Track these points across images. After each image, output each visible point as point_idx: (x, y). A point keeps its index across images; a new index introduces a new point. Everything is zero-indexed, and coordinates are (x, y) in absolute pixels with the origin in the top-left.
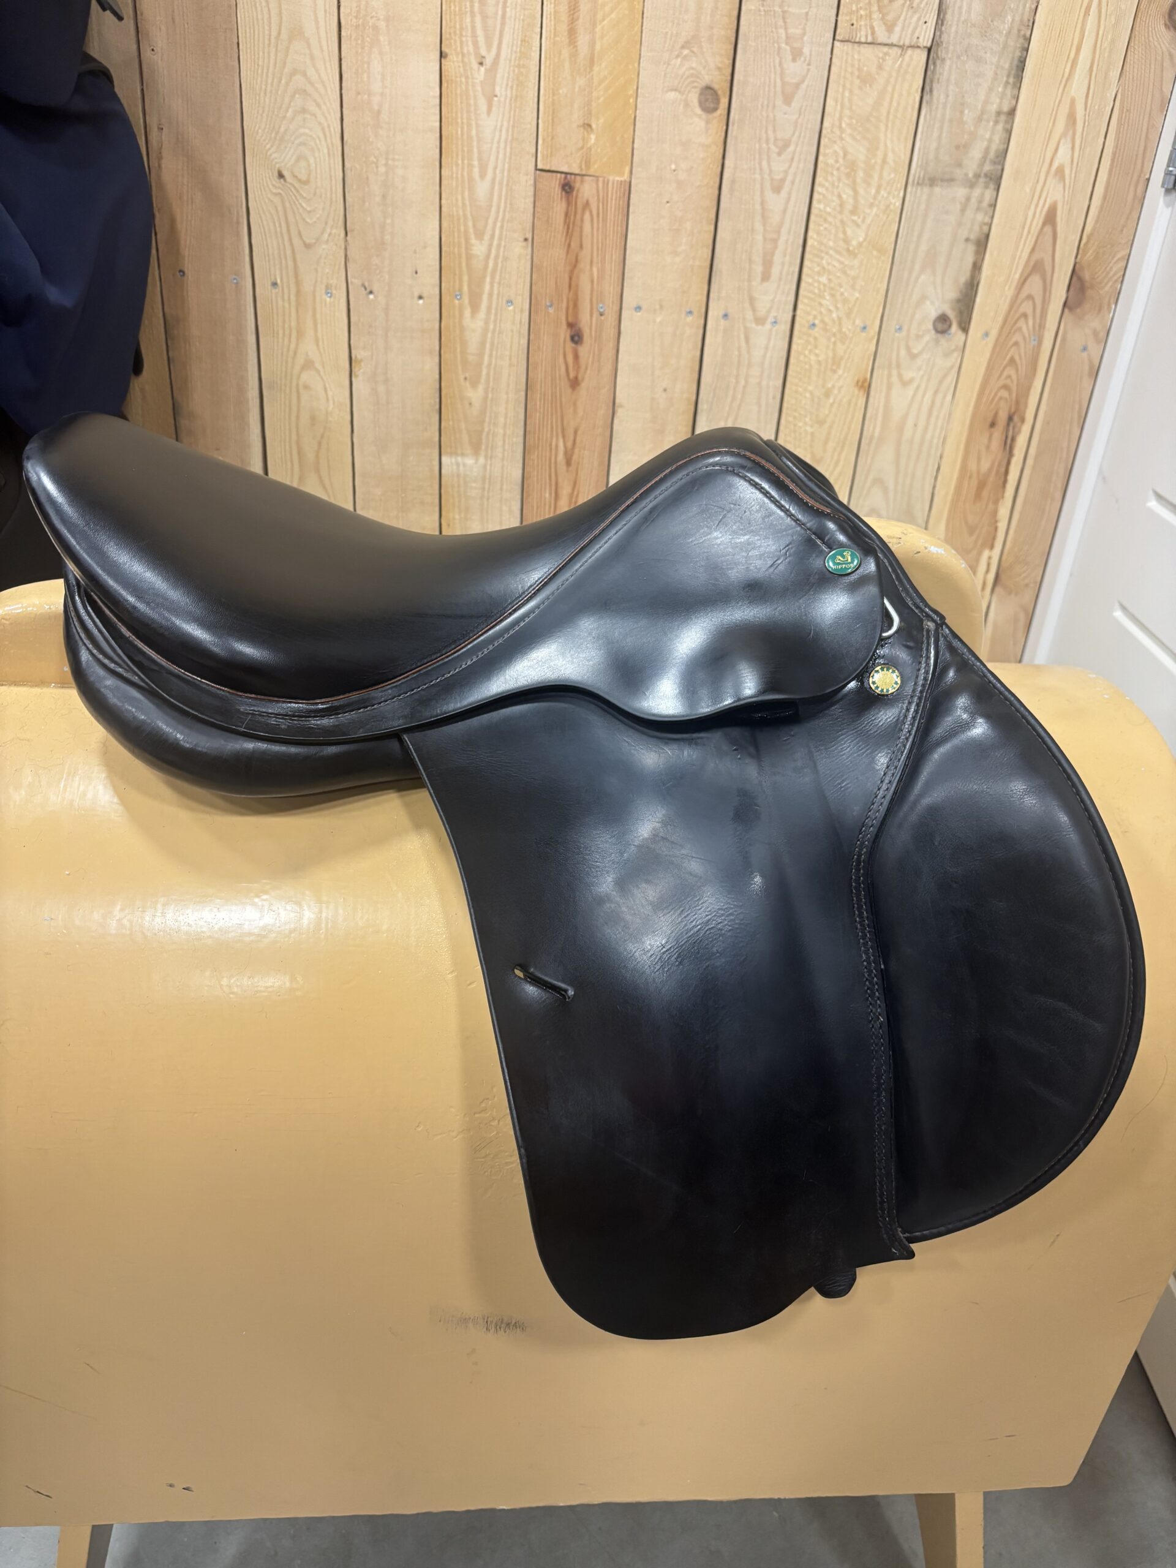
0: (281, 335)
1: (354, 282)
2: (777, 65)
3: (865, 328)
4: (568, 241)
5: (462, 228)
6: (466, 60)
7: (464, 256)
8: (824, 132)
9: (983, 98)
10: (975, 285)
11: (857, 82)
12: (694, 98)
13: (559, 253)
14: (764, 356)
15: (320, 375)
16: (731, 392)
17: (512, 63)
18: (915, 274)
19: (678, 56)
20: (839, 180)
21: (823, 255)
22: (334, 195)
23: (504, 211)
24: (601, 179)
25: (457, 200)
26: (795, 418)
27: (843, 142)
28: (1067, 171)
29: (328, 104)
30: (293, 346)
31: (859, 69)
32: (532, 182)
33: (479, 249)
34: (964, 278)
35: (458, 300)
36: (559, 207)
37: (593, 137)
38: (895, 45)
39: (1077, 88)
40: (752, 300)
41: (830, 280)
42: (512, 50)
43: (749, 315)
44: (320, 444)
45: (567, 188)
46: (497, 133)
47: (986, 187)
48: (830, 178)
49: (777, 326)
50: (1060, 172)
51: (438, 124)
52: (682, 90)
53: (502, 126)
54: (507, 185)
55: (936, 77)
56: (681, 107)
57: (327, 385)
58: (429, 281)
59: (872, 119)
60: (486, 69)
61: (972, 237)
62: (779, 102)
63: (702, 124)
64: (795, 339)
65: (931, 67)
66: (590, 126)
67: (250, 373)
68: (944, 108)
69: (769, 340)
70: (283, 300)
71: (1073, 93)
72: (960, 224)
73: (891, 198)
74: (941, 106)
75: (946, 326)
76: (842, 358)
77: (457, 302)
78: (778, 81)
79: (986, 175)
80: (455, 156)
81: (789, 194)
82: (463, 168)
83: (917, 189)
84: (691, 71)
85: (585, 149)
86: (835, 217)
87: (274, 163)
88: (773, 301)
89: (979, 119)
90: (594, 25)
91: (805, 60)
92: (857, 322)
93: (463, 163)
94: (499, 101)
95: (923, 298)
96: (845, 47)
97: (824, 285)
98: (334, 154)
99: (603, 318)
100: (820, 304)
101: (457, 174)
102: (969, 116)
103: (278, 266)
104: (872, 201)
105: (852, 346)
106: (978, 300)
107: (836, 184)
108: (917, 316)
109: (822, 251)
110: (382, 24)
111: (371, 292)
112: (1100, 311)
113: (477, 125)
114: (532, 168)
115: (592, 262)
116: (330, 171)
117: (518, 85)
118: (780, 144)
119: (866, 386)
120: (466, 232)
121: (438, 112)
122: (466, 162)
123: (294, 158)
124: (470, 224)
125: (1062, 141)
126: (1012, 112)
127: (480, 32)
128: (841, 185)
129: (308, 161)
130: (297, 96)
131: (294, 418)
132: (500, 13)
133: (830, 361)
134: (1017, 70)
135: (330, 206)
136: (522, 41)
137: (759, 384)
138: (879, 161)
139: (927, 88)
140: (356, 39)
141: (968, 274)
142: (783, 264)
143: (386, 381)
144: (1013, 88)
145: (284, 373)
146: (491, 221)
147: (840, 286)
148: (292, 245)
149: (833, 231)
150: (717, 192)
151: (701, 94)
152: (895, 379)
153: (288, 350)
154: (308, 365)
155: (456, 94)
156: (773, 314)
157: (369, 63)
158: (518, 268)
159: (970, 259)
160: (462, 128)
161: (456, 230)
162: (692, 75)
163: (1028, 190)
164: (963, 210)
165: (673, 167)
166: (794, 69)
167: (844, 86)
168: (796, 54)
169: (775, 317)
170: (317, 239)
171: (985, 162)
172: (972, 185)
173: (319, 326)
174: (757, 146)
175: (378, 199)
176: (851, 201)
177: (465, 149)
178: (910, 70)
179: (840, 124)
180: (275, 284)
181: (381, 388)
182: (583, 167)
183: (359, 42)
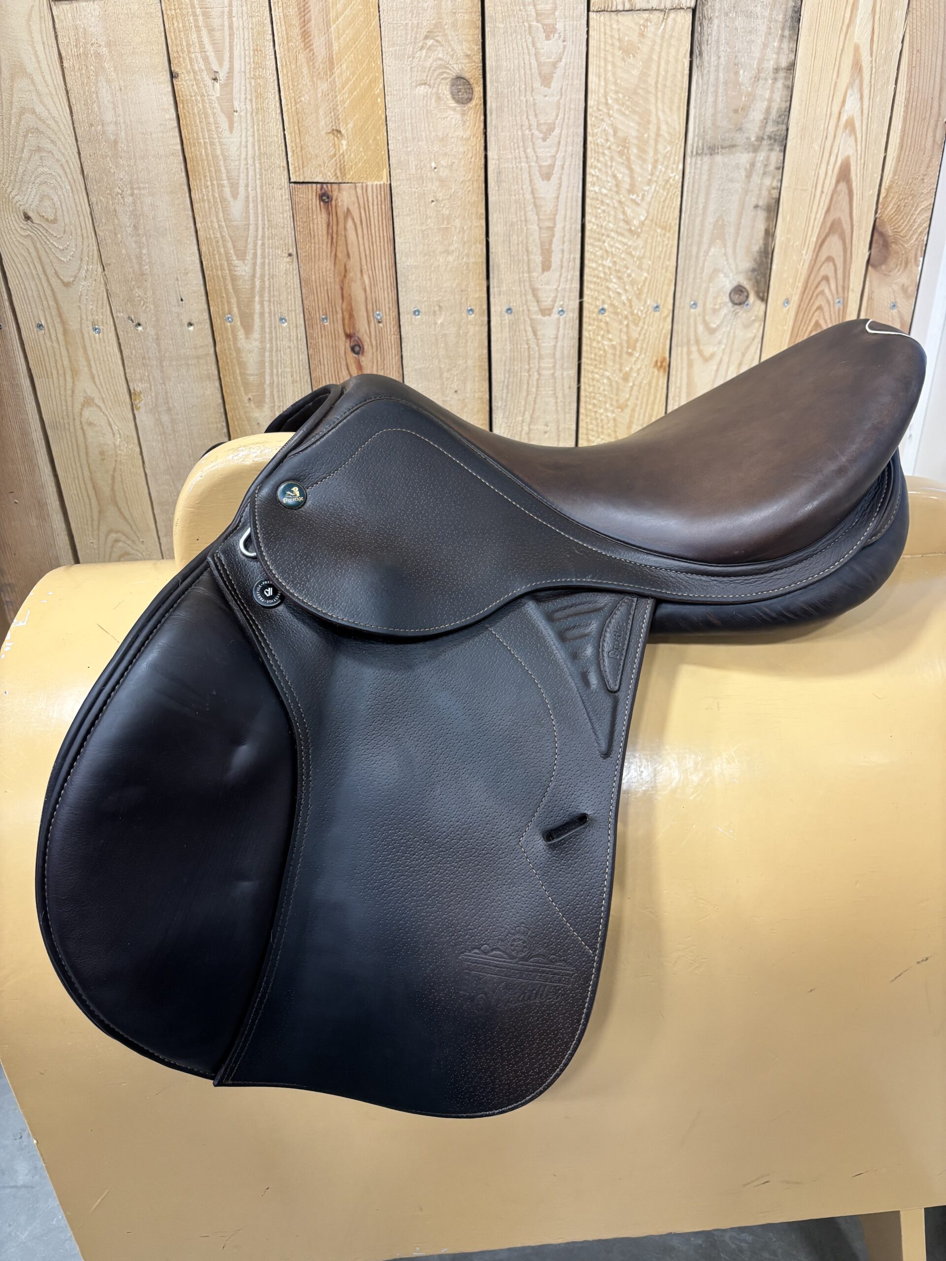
0: (55, 376)
1: (120, 315)
2: (530, 46)
3: (657, 307)
4: (333, 254)
5: (222, 250)
6: (199, 77)
7: (229, 278)
8: (589, 110)
9: (758, 55)
10: (770, 252)
11: (619, 53)
12: (445, 90)
13: (327, 264)
14: (555, 346)
15: (101, 410)
16: (525, 387)
17: (248, 75)
18: (704, 247)
19: (422, 48)
20: (612, 159)
21: (604, 237)
22: (84, 231)
23: (263, 228)
24: (359, 185)
25: (212, 222)
26: (594, 405)
27: (612, 119)
28: (857, 124)
29: (63, 139)
30: (69, 385)
31: (619, 40)
32: (287, 196)
33: (243, 269)
34: (757, 245)
35: (230, 322)
36: (320, 219)
37: (344, 142)
38: (656, 10)
39: (861, 33)
40: (534, 291)
41: (615, 263)
42: (245, 62)
43: (534, 308)
44: (113, 477)
45: (325, 198)
46: (243, 150)
47: (771, 150)
48: (601, 159)
49: (565, 315)
50: (850, 125)
51: (179, 147)
52: (432, 82)
53: (247, 142)
54: (262, 201)
55: (705, 38)
56: (433, 101)
57: (111, 420)
58: (196, 308)
59: (640, 91)
60: (221, 85)
61: (761, 203)
62: (537, 84)
63: (459, 116)
64: (585, 326)
65: (698, 28)
66: (339, 132)
67: (30, 415)
68: (717, 71)
69: (558, 331)
70: (52, 342)
71: (856, 40)
72: (746, 192)
73: (669, 171)
74: (712, 69)
75: (742, 298)
76: (637, 340)
77: (229, 324)
78: (533, 61)
79: (770, 138)
80: (203, 178)
81: (560, 179)
82: (213, 191)
83: (696, 159)
84: (440, 62)
85: (337, 156)
86: (612, 198)
87: (18, 204)
88: (556, 289)
89: (757, 78)
90: (328, 26)
91: (560, 37)
92: (649, 302)
93: (212, 184)
94: (240, 116)
95: (716, 271)
96: (602, 18)
97: (609, 268)
98: (77, 190)
99: (381, 325)
100: (608, 288)
101: (208, 195)
102: (744, 76)
103: (41, 307)
104: (649, 177)
105: (646, 327)
106: (774, 267)
107: (609, 163)
108: (711, 289)
109: (603, 235)
110: (104, 50)
111: (139, 325)
112: (907, 263)
113: (221, 144)
114: (287, 181)
115: (361, 271)
116: (76, 207)
117: (257, 98)
118: (544, 128)
119: (666, 366)
120: (227, 253)
121: (177, 134)
122: (215, 182)
123: (37, 199)
124: (230, 245)
125: (849, 92)
126: (792, 67)
127: (208, 47)
128: (614, 164)
129: (52, 200)
130: (30, 135)
131: (83, 455)
132: (226, 23)
133: (625, 345)
134: (792, 21)
135: (83, 242)
136: (254, 51)
137: (553, 374)
138: (653, 135)
139: (696, 51)
140: (80, 70)
141: (761, 242)
142: (563, 251)
143: (169, 410)
144: (789, 42)
145: (65, 413)
146: (250, 240)
147: (627, 268)
148: (50, 284)
149: (612, 213)
150: (483, 186)
151: (452, 85)
152: (695, 356)
153: (65, 389)
154: (88, 402)
155: (194, 114)
156: (559, 303)
157: (97, 93)
158: (286, 284)
159: (761, 226)
160: (206, 149)
161: (216, 252)
162: (440, 66)
163: (816, 148)
164: (749, 176)
165: (433, 165)
166: (549, 48)
167: (605, 59)
168: (550, 31)
169: (561, 306)
170: (75, 277)
171: (767, 123)
172: (756, 149)
173: (92, 362)
174: (520, 133)
175: (129, 230)
176: (627, 179)
177: (212, 169)
178: (675, 34)
179: (607, 100)
180: (40, 326)
181: (165, 418)
182: (339, 174)
183: (84, 72)
